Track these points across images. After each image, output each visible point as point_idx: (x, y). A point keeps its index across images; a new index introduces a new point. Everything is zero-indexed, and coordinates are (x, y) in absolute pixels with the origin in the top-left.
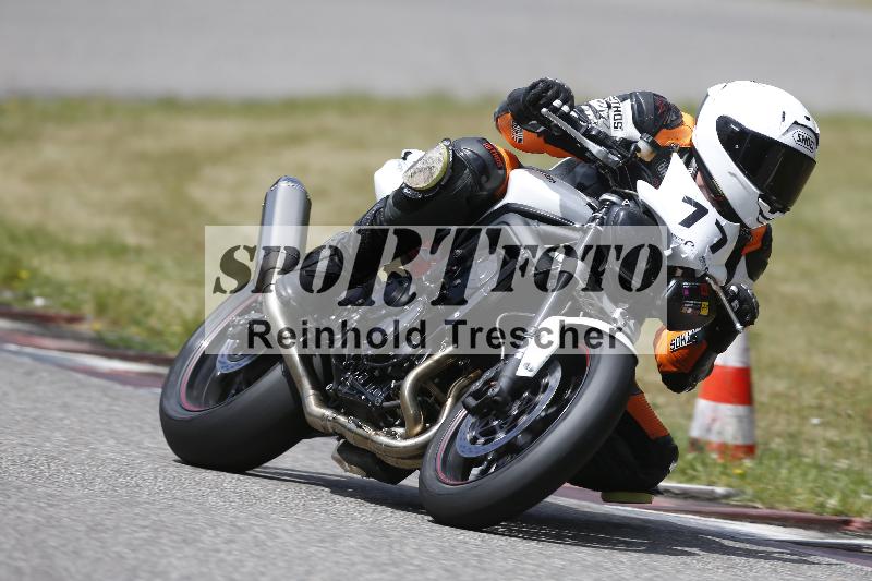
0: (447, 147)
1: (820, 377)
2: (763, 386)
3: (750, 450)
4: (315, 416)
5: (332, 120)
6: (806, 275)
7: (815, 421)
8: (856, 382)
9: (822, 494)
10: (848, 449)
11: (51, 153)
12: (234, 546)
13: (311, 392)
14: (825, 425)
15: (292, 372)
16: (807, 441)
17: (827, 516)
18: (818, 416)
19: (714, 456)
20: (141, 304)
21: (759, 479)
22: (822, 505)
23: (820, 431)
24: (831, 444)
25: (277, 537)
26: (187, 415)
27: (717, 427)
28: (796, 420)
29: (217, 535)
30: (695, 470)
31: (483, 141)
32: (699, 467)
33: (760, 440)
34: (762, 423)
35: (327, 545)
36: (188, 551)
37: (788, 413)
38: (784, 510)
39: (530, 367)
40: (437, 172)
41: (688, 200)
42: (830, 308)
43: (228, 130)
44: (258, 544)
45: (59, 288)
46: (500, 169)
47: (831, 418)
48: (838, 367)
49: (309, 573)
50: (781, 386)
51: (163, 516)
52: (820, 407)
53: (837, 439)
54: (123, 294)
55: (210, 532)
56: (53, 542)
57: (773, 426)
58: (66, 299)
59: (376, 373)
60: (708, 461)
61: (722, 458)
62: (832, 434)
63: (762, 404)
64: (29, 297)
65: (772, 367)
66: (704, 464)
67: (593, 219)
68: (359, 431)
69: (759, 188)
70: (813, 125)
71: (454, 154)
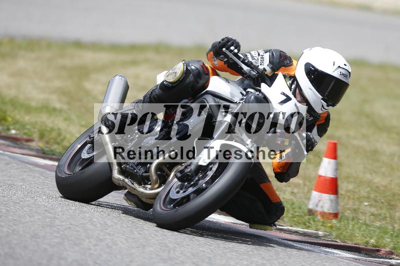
1: (369, 183)
2: (343, 187)
3: (336, 215)
4: (115, 179)
5: (151, 55)
6: (364, 136)
7: (366, 204)
8: (386, 187)
9: (368, 238)
10: (381, 217)
11: (21, 63)
12: (97, 247)
14: (371, 206)
16: (362, 213)
17: (369, 247)
18: (368, 202)
19: (319, 217)
20: (59, 135)
21: (339, 229)
22: (367, 243)
23: (368, 208)
24: (373, 214)
25: (117, 244)
27: (321, 204)
28: (357, 203)
29: (90, 242)
30: (309, 223)
32: (312, 222)
33: (340, 211)
34: (342, 204)
35: (140, 249)
36: (76, 248)
37: (353, 199)
38: (350, 244)
41: (284, 94)
42: (375, 152)
43: (104, 57)
44: (108, 247)
45: (23, 126)
46: (207, 75)
47: (373, 202)
48: (377, 180)
49: (131, 261)
50: (351, 187)
51: (66, 232)
52: (368, 198)
53: (376, 212)
54: (52, 130)
55: (87, 241)
56: (15, 242)
57: (346, 205)
58: (26, 131)
60: (316, 219)
61: (322, 219)
62: (373, 210)
63: (342, 194)
64: (9, 129)
65: (347, 178)
66: (314, 221)
67: (242, 99)
68: (132, 186)
69: (321, 95)
70: (348, 68)
71: (187, 67)
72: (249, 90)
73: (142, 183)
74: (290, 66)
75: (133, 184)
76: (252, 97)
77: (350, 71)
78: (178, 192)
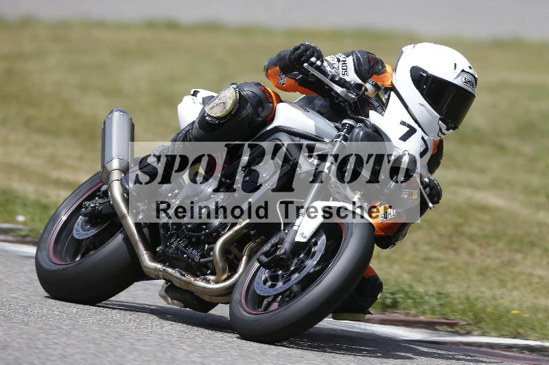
0: (235, 89)
4: (150, 268)
13: (145, 252)
15: (130, 238)
26: (55, 268)
31: (258, 84)
39: (304, 235)
40: (229, 106)
46: (270, 102)
59: (194, 240)
67: (339, 136)
68: (183, 278)
69: (439, 114)
71: (240, 94)
72: (345, 121)
73: (198, 273)
74: (384, 72)
75: (184, 275)
76: (361, 133)
78: (273, 286)
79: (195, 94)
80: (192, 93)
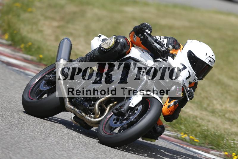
0: (115, 38)
4: (68, 108)
39: (133, 104)
40: (111, 44)
41: (182, 64)
59: (88, 99)
69: (196, 72)
70: (214, 57)
75: (81, 113)
77: (215, 59)
78: (116, 123)
79: (100, 36)
80: (99, 36)
